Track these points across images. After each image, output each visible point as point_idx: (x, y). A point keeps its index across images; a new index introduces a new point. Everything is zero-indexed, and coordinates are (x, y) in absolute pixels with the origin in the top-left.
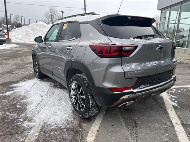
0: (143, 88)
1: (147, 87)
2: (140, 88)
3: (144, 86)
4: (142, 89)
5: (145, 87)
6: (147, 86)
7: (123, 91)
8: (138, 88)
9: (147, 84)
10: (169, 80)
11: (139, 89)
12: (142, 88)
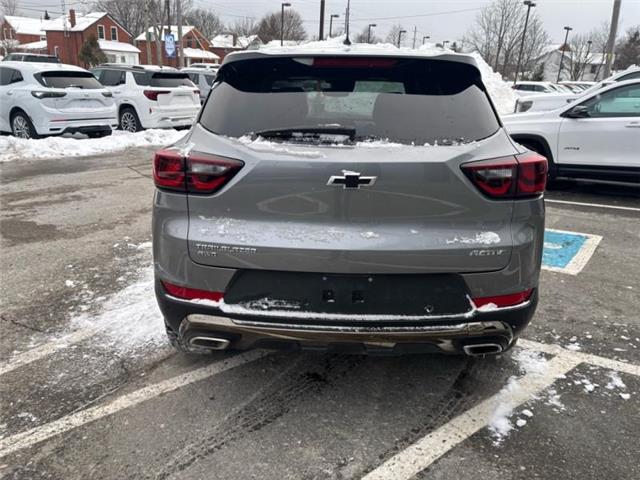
0: (270, 309)
1: (286, 309)
2: (254, 305)
3: (272, 304)
4: (263, 310)
5: (277, 309)
6: (289, 306)
7: (189, 299)
8: (248, 305)
9: (290, 301)
10: (432, 313)
11: (252, 307)
12: (265, 307)
